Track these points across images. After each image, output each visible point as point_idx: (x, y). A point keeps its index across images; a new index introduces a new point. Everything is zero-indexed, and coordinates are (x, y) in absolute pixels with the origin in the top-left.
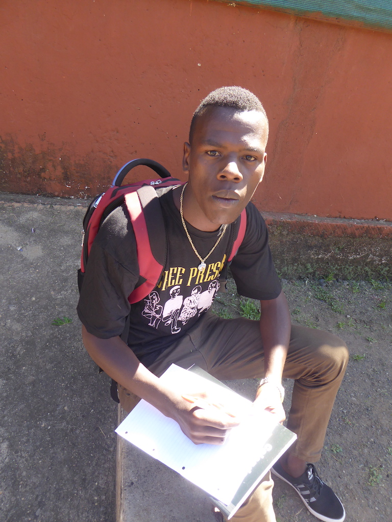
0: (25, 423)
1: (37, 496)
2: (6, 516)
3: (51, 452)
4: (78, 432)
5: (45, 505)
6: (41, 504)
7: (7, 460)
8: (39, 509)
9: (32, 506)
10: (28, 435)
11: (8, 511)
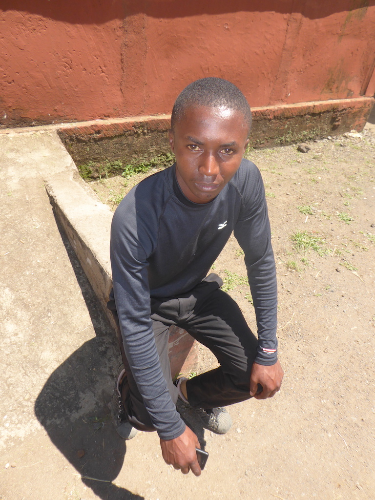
0: (15, 276)
1: (45, 308)
2: (30, 322)
3: (41, 285)
4: (53, 271)
5: (51, 311)
6: (49, 311)
7: (13, 297)
8: (49, 313)
9: (43, 313)
10: (20, 281)
11: (30, 320)
